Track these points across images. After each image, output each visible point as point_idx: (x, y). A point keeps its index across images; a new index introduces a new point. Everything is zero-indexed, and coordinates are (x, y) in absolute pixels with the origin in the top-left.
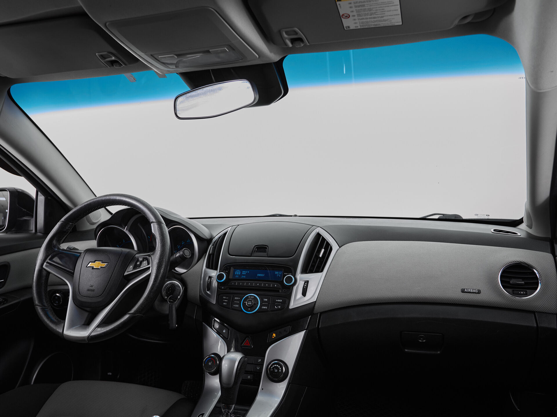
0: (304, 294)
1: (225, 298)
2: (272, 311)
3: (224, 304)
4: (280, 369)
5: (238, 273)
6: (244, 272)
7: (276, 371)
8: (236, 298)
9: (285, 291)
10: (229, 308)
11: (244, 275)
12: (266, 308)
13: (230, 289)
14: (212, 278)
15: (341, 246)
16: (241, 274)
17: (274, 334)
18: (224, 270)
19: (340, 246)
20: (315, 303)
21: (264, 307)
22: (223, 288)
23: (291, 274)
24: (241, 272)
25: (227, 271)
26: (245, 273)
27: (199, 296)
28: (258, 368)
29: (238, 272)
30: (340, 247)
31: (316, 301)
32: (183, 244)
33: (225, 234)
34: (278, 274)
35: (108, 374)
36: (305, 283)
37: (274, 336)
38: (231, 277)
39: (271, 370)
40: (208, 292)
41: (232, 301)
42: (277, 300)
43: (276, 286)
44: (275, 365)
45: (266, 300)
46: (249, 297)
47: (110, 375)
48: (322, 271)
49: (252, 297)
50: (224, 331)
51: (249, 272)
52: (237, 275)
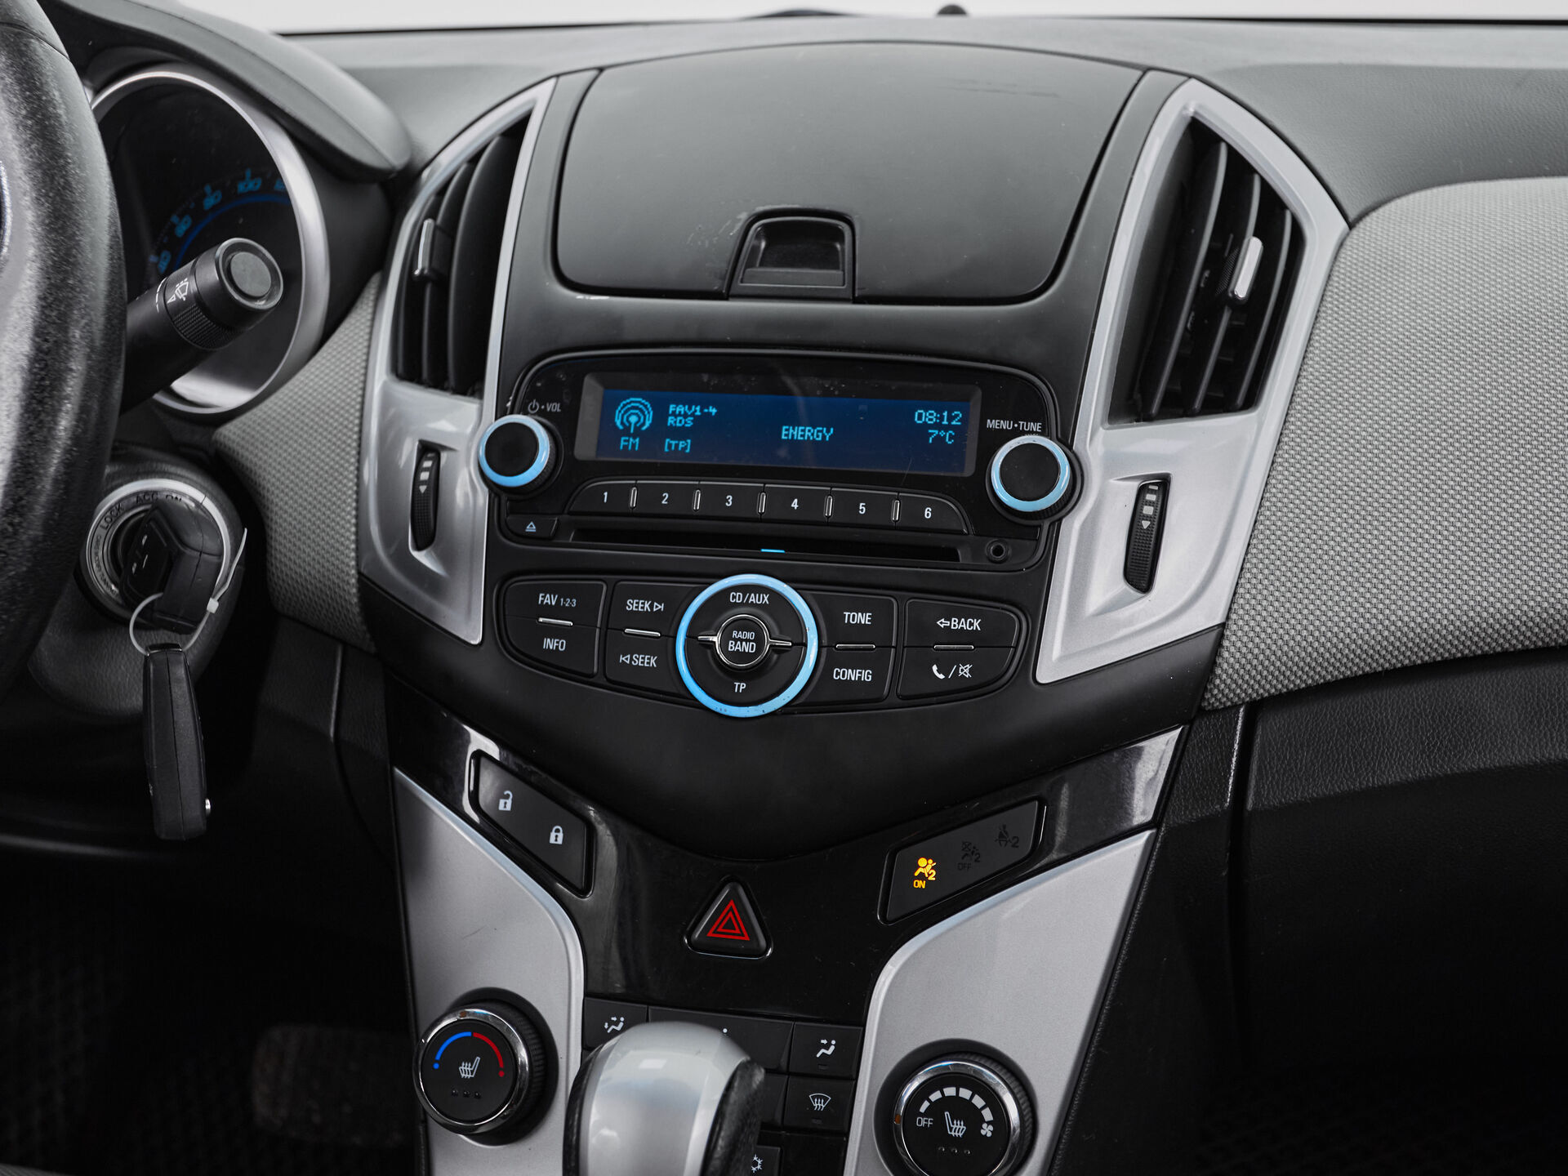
0: (1141, 571)
1: (550, 600)
2: (909, 699)
3: (550, 644)
4: (987, 1115)
5: (633, 419)
6: (681, 409)
7: (957, 1129)
8: (633, 605)
9: (998, 551)
10: (586, 678)
11: (679, 433)
12: (866, 675)
13: (589, 534)
14: (444, 456)
15: (1361, 217)
16: (660, 429)
17: (922, 862)
18: (529, 397)
19: (1352, 215)
20: (1221, 636)
21: (852, 675)
22: (531, 528)
23: (1036, 427)
24: (661, 415)
25: (555, 407)
26: (685, 416)
27: (359, 581)
28: (819, 1105)
29: (635, 413)
30: (1351, 226)
31: (1223, 626)
32: (209, 202)
33: (514, 134)
34: (938, 426)
36: (1142, 491)
37: (922, 877)
38: (585, 447)
39: (923, 1122)
40: (423, 557)
41: (606, 627)
42: (942, 623)
43: (928, 513)
44: (950, 1091)
45: (863, 618)
46: (737, 598)
48: (1251, 401)
49: (753, 599)
50: (556, 837)
51: (713, 411)
52: (626, 431)
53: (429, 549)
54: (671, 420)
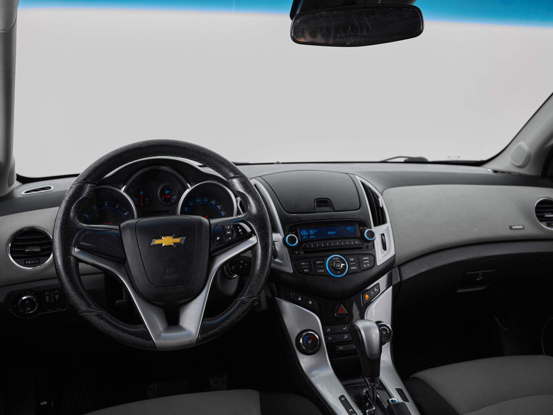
0: (384, 248)
1: (303, 264)
2: (362, 270)
3: (306, 271)
4: (388, 329)
5: (304, 234)
6: (312, 231)
7: (384, 333)
8: (318, 262)
9: (367, 247)
10: (313, 275)
11: (312, 235)
12: (355, 268)
13: (307, 252)
16: (309, 235)
17: (366, 296)
20: (395, 256)
21: (353, 268)
22: (297, 253)
23: (368, 228)
24: (309, 232)
26: (312, 232)
30: (382, 196)
31: (395, 254)
34: (351, 229)
35: (42, 404)
36: (381, 236)
37: (367, 298)
40: (276, 260)
41: (314, 266)
42: (363, 258)
43: (357, 242)
45: (353, 259)
46: (334, 259)
47: (44, 405)
48: (386, 221)
49: (337, 258)
50: (310, 302)
51: (317, 231)
52: (304, 236)
53: (277, 258)
54: (310, 233)
